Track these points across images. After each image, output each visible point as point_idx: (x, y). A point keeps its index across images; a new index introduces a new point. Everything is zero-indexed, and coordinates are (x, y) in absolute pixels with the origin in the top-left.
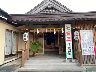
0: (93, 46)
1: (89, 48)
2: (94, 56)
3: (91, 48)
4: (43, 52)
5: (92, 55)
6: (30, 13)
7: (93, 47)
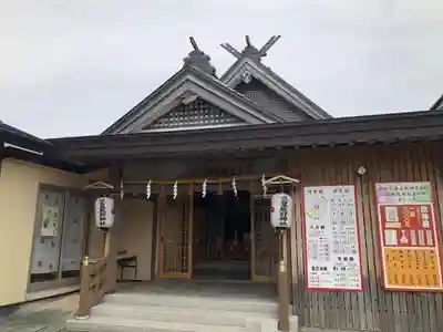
0: (354, 252)
1: (340, 259)
2: (361, 295)
3: (345, 259)
4: (187, 271)
5: (351, 291)
6: (114, 133)
7: (356, 257)
